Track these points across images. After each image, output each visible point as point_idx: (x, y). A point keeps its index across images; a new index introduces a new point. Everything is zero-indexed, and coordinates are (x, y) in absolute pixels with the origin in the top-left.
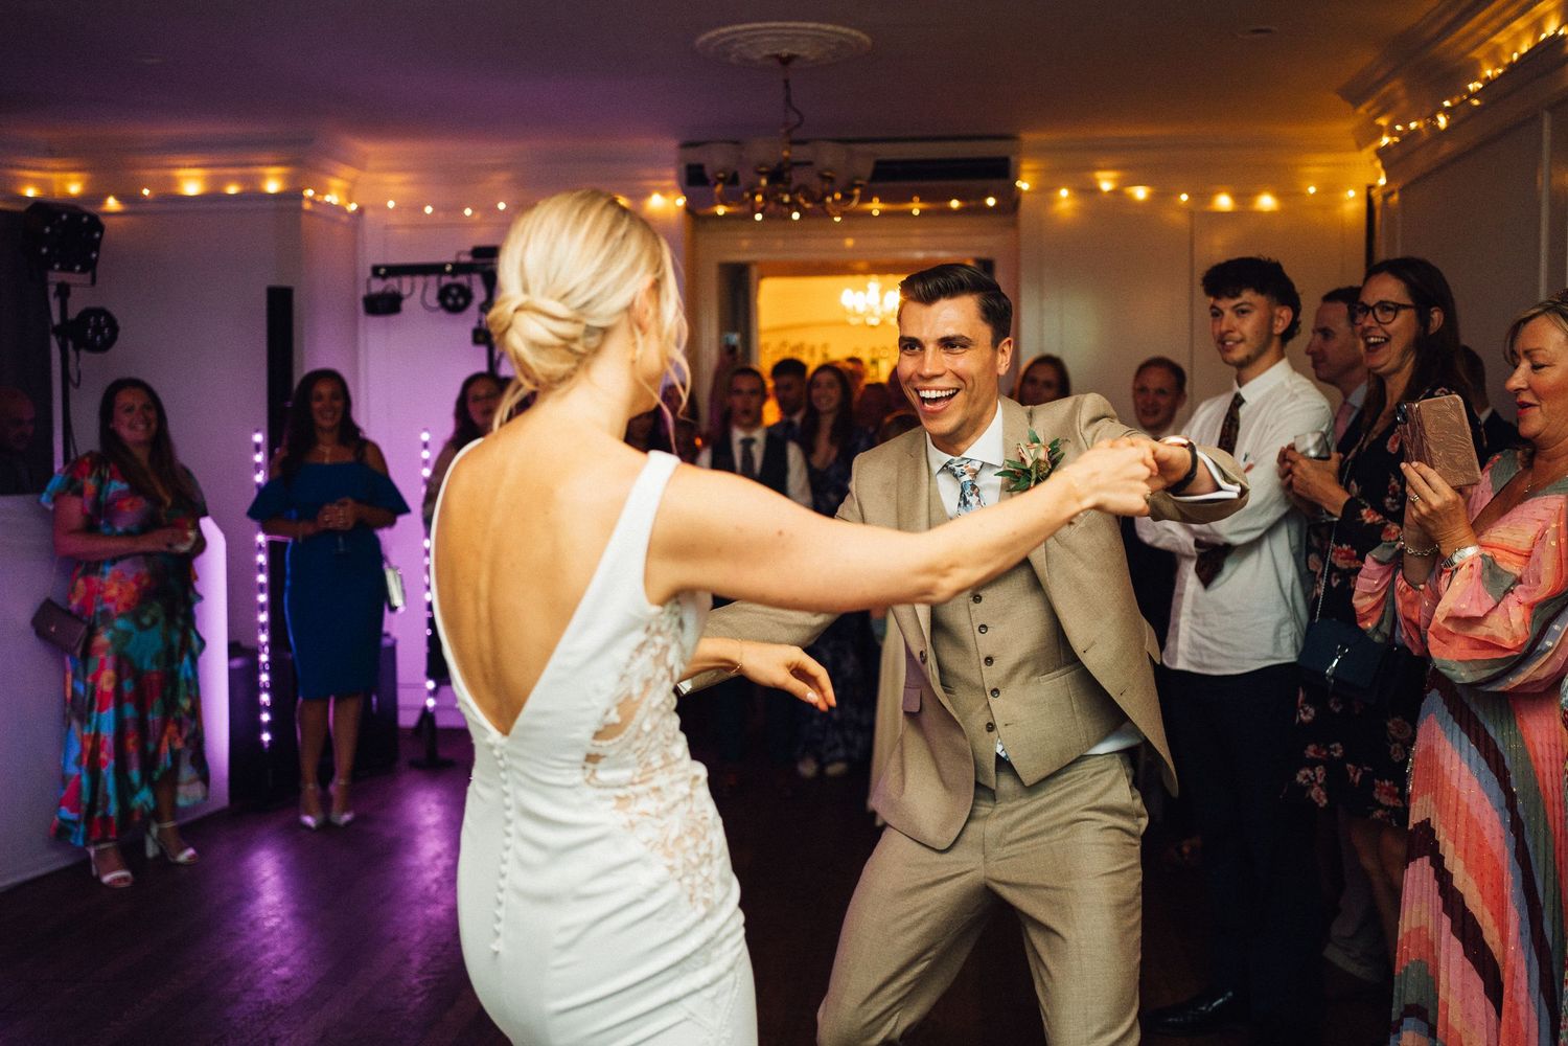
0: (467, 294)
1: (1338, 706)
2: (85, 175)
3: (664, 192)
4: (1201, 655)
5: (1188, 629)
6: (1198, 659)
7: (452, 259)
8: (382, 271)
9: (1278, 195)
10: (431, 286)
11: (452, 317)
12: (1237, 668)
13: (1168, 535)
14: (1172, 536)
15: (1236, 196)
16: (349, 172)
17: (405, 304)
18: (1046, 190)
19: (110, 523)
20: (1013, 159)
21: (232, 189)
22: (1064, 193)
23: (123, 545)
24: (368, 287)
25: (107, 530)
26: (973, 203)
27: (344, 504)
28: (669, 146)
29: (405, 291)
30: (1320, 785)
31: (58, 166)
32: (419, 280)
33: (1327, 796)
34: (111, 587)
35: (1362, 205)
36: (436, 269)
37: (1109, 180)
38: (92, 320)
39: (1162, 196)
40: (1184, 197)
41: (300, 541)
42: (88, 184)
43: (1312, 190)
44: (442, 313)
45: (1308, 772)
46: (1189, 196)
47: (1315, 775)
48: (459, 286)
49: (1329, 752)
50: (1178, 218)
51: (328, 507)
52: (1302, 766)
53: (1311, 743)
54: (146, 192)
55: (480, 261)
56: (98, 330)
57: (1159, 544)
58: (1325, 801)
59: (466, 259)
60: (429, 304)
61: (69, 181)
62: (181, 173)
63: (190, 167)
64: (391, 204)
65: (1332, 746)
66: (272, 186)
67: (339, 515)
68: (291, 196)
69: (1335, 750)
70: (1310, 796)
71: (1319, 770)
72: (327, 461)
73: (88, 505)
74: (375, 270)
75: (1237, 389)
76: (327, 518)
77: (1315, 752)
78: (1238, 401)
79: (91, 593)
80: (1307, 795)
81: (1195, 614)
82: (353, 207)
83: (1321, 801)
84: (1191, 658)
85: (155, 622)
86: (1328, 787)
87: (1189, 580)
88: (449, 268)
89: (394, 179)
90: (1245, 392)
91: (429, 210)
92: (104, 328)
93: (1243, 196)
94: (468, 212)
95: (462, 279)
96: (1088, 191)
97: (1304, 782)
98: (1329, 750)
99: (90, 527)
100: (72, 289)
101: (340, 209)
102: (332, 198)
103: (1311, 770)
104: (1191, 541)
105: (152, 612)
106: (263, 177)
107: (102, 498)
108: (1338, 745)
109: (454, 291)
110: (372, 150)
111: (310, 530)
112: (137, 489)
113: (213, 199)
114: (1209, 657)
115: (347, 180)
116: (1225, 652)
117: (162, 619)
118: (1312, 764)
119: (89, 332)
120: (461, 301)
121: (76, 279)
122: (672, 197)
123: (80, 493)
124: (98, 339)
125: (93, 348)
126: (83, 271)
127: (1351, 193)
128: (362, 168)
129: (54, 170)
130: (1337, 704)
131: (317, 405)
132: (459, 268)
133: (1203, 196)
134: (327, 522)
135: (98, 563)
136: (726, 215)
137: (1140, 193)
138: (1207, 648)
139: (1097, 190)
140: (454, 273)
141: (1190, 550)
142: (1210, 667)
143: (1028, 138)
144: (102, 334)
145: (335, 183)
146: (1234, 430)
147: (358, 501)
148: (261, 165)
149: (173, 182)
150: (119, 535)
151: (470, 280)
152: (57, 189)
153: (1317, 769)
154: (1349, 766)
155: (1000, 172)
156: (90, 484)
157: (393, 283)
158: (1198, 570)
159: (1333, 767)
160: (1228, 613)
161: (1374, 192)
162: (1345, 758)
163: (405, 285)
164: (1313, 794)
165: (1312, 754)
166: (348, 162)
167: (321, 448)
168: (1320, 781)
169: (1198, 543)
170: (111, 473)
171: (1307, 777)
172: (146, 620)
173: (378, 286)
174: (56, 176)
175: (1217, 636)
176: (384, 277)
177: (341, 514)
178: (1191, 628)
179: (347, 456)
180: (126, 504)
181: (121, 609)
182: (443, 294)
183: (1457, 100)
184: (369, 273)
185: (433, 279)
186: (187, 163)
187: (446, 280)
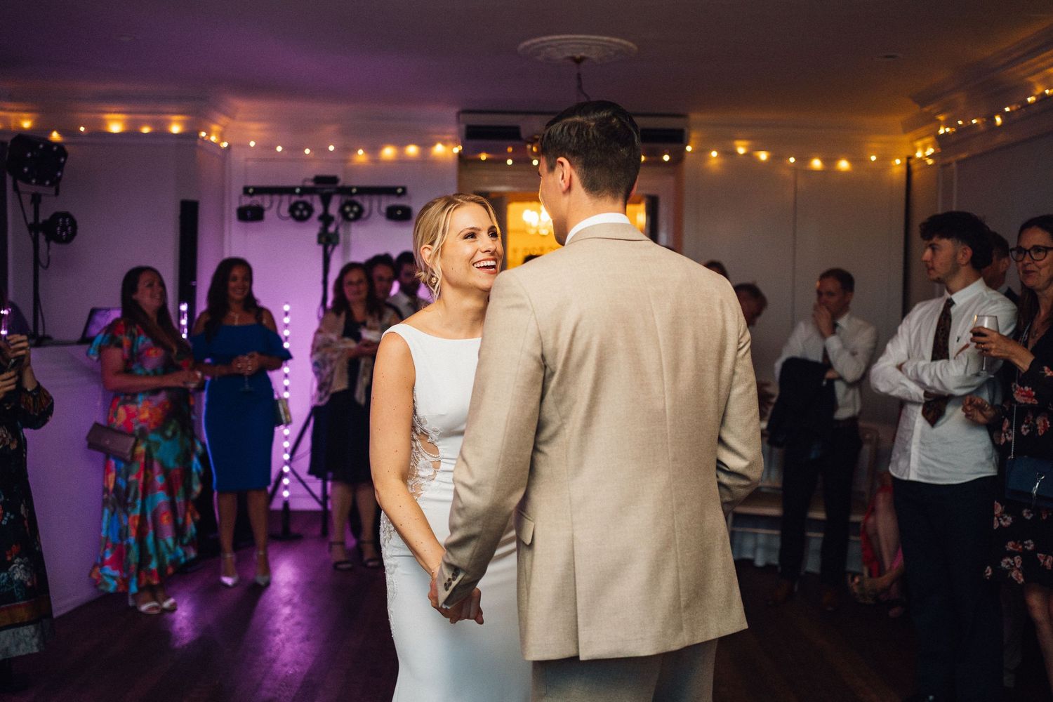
0: (310, 209)
1: (1029, 515)
2: (35, 115)
3: (444, 143)
4: (929, 471)
5: (917, 453)
6: (927, 473)
7: (300, 184)
8: (251, 191)
9: (851, 160)
10: (286, 202)
11: (300, 224)
12: (956, 480)
13: (902, 388)
14: (904, 387)
15: (824, 161)
16: (224, 120)
17: (267, 214)
18: (702, 152)
19: (142, 366)
20: (686, 130)
21: (146, 130)
22: (714, 154)
23: (154, 382)
24: (240, 202)
25: (139, 371)
26: (654, 158)
27: (252, 357)
28: (452, 112)
29: (266, 205)
30: (1019, 569)
31: (16, 107)
32: (276, 198)
33: (1024, 577)
34: (144, 412)
35: (904, 169)
36: (289, 191)
37: (743, 146)
38: (61, 220)
39: (777, 158)
40: (792, 160)
41: (216, 379)
42: (36, 121)
43: (873, 158)
44: (292, 221)
45: (1009, 560)
46: (796, 159)
47: (1014, 562)
48: (305, 203)
49: (1023, 547)
50: (787, 173)
51: (240, 358)
52: (1004, 557)
53: (1010, 540)
54: (82, 129)
55: (319, 186)
56: (64, 228)
57: (894, 393)
58: (1022, 580)
59: (310, 184)
60: (283, 215)
61: (22, 118)
62: (108, 116)
63: (115, 112)
64: (252, 144)
65: (1026, 542)
66: (176, 129)
67: (247, 364)
68: (190, 137)
69: (1028, 545)
70: (1011, 576)
71: (1017, 559)
72: (236, 323)
73: (126, 352)
74: (246, 190)
75: (947, 295)
76: (239, 366)
77: (1013, 546)
78: (950, 303)
79: (130, 416)
80: (1009, 576)
81: (922, 443)
82: (225, 145)
83: (1020, 580)
84: (920, 473)
85: (174, 433)
86: (1025, 570)
87: (917, 420)
88: (298, 190)
89: (254, 127)
90: (955, 297)
91: (279, 149)
92: (67, 227)
93: (829, 161)
94: (307, 151)
95: (307, 198)
96: (729, 153)
97: (1007, 567)
98: (1024, 545)
99: (127, 370)
100: (43, 198)
101: (217, 145)
102: (213, 138)
103: (1011, 558)
104: (921, 393)
105: (172, 427)
106: (169, 122)
107: (135, 350)
108: (1030, 541)
109: (301, 206)
110: (242, 105)
111: (224, 371)
112: (157, 343)
113: (131, 135)
114: (935, 472)
115: (222, 126)
116: (947, 469)
117: (179, 433)
118: (1012, 555)
119: (58, 229)
120: (305, 213)
121: (45, 190)
122: (451, 145)
123: (120, 345)
124: (64, 234)
125: (59, 240)
126: (51, 185)
127: (898, 162)
128: (232, 117)
129: (12, 111)
130: (1028, 513)
131: (232, 284)
132: (305, 191)
133: (804, 159)
134: (239, 369)
135: (135, 395)
136: (487, 160)
137: (763, 156)
138: (933, 466)
139: (735, 153)
140: (301, 194)
141: (920, 398)
142: (937, 479)
143: (695, 117)
144: (67, 231)
145: (215, 128)
146: (948, 321)
147: (261, 353)
148: (168, 113)
149: (104, 123)
150: (147, 375)
151: (312, 199)
152: (13, 124)
153: (1016, 558)
154: (1039, 555)
155: (676, 138)
156: (126, 339)
157: (257, 200)
158: (925, 413)
159: (1025, 555)
160: (948, 443)
161: (912, 162)
162: (1036, 550)
163: (265, 201)
164: (1014, 575)
165: (1011, 548)
166: (226, 114)
167: (232, 314)
168: (1018, 566)
169: (926, 394)
170: (138, 331)
171: (1008, 563)
172: (169, 433)
173: (247, 201)
174: (13, 115)
175: (941, 459)
176: (251, 195)
177: (250, 364)
178: (920, 453)
179: (251, 320)
180: (152, 352)
181: (153, 426)
182: (293, 209)
183: (1014, 108)
184: (241, 191)
185: (285, 198)
186: (114, 110)
187: (295, 199)
